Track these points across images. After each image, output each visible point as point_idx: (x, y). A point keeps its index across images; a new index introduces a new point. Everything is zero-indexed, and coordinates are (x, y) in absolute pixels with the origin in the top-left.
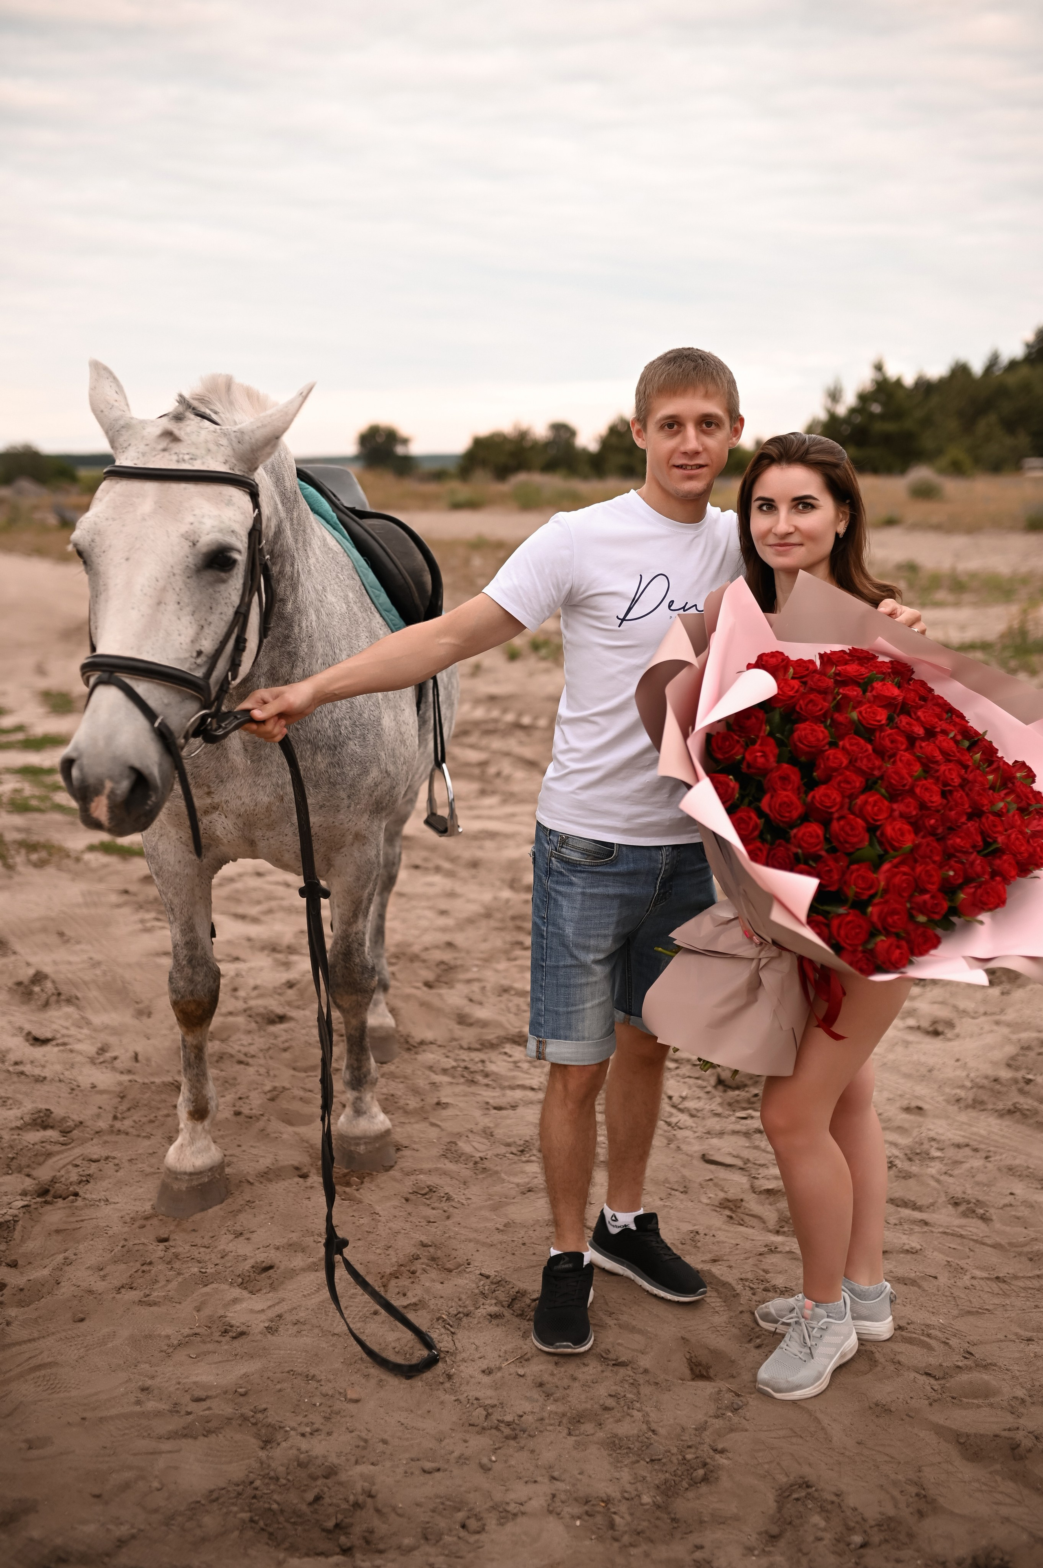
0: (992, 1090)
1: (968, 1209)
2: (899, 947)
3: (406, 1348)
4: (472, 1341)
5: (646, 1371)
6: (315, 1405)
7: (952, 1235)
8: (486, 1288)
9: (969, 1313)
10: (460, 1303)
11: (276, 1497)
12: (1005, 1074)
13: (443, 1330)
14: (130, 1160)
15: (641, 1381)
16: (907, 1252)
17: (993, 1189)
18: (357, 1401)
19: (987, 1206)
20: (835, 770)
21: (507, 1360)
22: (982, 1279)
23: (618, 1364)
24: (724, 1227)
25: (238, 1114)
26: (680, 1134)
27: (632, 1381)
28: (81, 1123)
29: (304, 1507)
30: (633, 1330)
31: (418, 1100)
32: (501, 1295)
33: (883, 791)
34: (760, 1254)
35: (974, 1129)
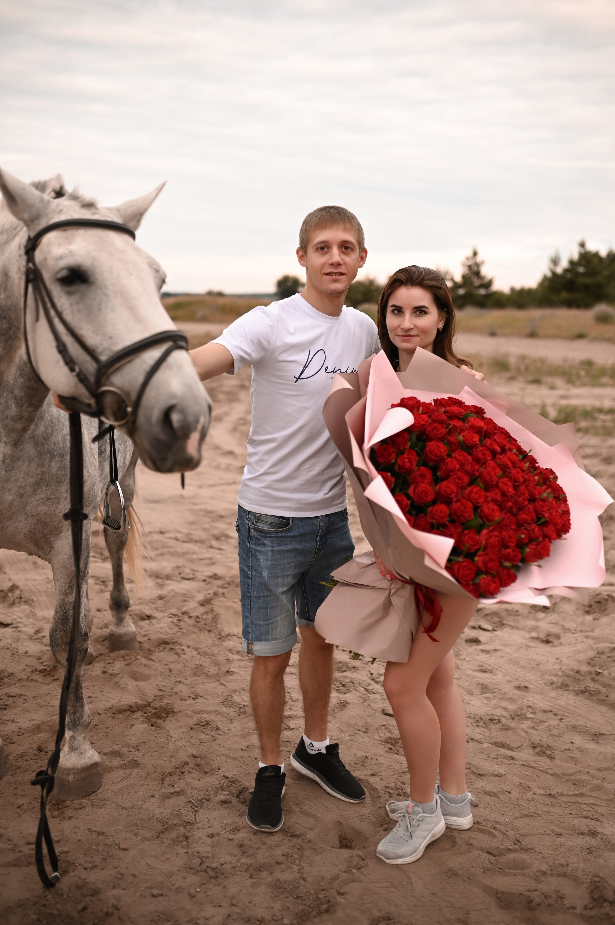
0: (574, 678)
1: (541, 751)
2: (494, 582)
3: (165, 819)
4: (207, 816)
5: (310, 841)
6: (99, 851)
7: (528, 766)
8: (225, 784)
9: (526, 815)
10: (207, 793)
11: (58, 906)
12: (584, 668)
13: (190, 809)
14: (34, 697)
15: (306, 847)
16: (496, 775)
17: (561, 739)
18: (126, 850)
19: (554, 749)
20: (452, 471)
21: (225, 829)
22: (540, 795)
23: (294, 836)
24: (385, 754)
25: (104, 672)
26: (372, 696)
27: (299, 847)
28: (12, 674)
29: (75, 914)
30: (309, 815)
31: (217, 669)
32: (234, 790)
33: (481, 485)
34: (403, 773)
35: (558, 702)
